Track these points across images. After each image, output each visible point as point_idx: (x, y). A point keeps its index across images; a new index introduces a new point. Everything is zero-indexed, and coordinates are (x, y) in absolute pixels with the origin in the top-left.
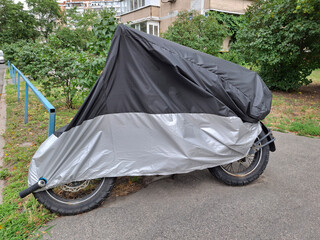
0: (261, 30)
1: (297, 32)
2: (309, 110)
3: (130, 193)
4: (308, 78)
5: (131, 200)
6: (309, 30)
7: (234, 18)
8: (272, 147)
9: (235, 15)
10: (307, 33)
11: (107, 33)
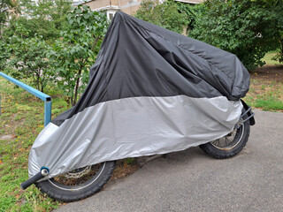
0: (220, 18)
1: (253, 19)
2: (268, 89)
3: (128, 174)
4: (262, 60)
5: (130, 180)
6: (262, 17)
7: (190, 7)
8: (252, 122)
9: (191, 4)
10: (261, 20)
11: (81, 21)
